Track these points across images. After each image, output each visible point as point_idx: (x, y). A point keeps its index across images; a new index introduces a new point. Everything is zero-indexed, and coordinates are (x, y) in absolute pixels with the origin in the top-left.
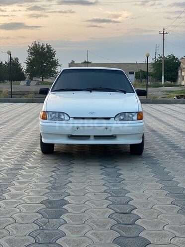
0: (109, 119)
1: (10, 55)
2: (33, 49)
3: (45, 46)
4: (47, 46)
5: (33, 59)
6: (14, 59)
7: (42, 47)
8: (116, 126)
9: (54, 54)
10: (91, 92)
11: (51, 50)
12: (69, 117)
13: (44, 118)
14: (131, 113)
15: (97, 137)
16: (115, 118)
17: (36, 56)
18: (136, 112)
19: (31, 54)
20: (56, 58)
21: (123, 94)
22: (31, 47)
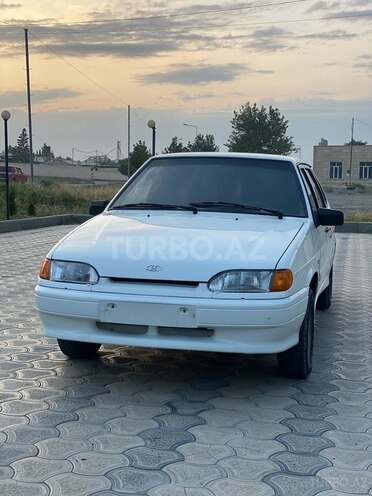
0: (194, 284)
1: (154, 128)
2: (242, 117)
3: (267, 112)
4: (272, 112)
5: (243, 137)
6: (205, 138)
7: (260, 114)
8: (208, 304)
9: (284, 128)
10: (195, 213)
11: (279, 119)
12: (99, 277)
13: (46, 275)
14: (257, 272)
15: (164, 331)
16: (209, 283)
17: (248, 131)
18: (270, 270)
19: (239, 127)
20: (287, 134)
21: (275, 219)
22: (239, 114)
